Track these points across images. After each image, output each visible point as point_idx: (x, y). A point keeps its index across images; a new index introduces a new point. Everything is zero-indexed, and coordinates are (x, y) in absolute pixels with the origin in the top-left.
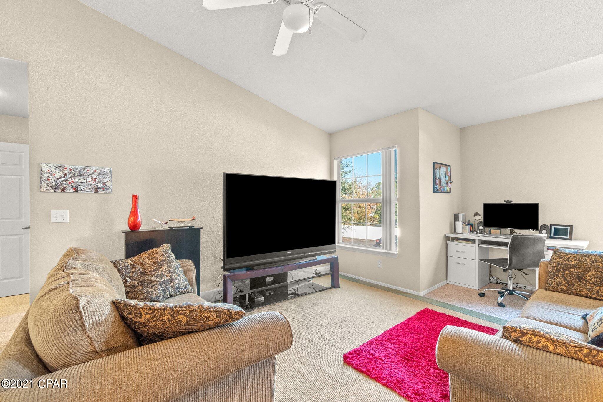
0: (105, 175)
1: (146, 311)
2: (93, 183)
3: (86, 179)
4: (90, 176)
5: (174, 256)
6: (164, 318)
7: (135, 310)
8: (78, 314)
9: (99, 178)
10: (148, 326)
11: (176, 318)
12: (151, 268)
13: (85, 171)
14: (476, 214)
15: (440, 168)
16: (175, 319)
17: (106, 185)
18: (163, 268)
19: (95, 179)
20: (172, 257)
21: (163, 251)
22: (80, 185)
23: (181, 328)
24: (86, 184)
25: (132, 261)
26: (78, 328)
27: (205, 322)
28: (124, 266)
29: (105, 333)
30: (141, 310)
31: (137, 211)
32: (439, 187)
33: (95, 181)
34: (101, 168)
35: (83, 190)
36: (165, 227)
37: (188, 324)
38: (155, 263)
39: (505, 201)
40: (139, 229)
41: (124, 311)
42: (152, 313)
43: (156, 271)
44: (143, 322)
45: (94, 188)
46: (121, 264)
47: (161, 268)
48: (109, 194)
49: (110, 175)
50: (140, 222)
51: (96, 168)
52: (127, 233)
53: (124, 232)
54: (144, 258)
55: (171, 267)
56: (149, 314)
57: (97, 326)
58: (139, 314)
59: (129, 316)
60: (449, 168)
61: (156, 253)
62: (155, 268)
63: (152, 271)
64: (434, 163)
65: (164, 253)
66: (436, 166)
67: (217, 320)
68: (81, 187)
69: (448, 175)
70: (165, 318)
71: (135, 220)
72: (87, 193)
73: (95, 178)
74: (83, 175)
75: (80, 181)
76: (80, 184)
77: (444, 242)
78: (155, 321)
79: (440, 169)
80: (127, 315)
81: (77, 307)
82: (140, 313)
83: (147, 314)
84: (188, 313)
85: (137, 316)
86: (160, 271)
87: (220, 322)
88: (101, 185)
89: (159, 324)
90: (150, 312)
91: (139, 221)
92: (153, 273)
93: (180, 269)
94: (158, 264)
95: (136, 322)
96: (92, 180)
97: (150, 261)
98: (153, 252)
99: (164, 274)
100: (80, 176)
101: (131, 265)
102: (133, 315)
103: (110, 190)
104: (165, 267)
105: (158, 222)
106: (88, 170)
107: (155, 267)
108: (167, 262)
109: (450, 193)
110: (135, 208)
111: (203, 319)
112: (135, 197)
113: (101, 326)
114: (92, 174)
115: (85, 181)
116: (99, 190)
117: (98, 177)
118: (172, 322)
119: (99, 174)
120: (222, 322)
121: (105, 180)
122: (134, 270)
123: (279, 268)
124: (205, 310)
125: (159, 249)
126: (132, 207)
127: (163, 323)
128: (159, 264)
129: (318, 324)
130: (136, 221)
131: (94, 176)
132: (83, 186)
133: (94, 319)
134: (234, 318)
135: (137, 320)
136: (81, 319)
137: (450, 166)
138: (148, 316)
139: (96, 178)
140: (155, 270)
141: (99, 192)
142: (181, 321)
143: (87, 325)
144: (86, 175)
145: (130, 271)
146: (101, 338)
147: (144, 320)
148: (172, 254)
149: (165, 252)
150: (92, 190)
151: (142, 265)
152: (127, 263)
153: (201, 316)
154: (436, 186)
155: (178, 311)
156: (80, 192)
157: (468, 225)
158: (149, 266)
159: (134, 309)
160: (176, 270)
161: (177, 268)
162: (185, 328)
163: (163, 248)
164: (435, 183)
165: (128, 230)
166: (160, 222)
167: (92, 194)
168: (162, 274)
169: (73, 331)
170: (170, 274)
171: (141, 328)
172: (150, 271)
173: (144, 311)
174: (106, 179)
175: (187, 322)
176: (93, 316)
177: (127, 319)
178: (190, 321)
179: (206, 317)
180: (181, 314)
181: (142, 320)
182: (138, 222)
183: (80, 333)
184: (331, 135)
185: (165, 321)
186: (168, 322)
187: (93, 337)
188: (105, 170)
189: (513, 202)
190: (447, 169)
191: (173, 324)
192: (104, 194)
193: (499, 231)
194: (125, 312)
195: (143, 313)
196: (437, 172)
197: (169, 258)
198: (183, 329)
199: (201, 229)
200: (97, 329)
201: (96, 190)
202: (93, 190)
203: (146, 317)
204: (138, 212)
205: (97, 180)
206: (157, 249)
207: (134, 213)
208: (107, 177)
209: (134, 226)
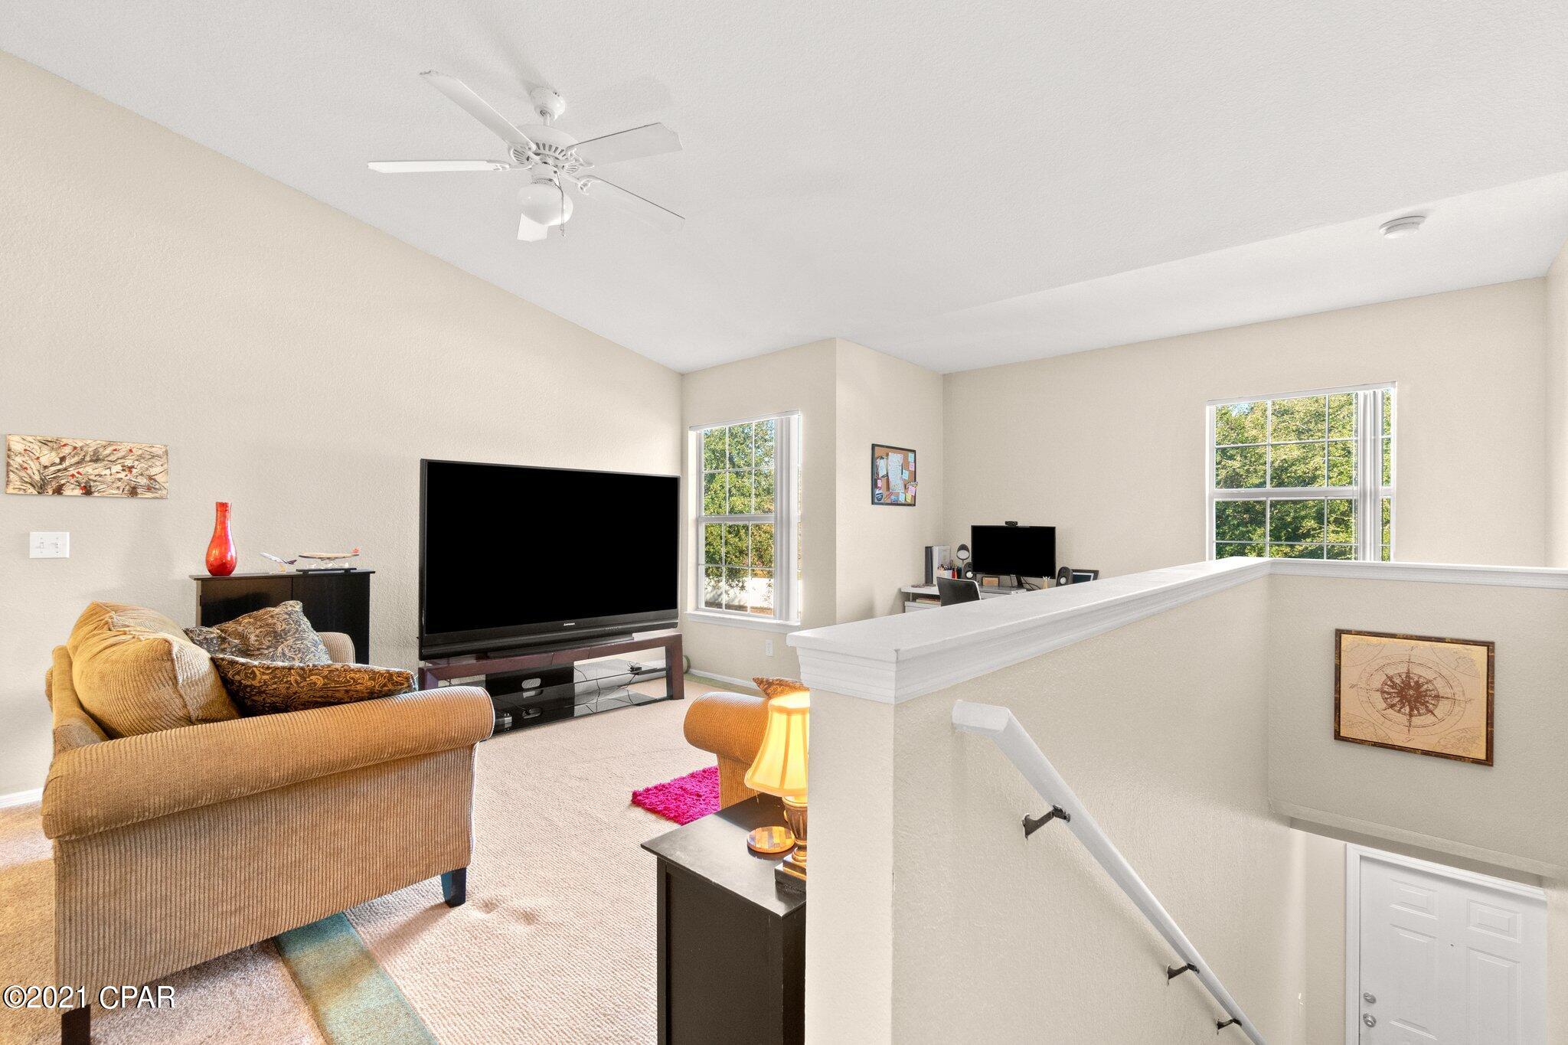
0: (153, 460)
1: (262, 670)
2: (127, 475)
3: (110, 468)
4: (120, 461)
5: (309, 624)
6: (289, 679)
7: (245, 669)
8: (170, 663)
9: (140, 466)
10: (264, 692)
11: (308, 679)
12: (261, 643)
13: (108, 451)
14: (963, 547)
15: (887, 455)
16: (306, 681)
17: (156, 481)
18: (286, 643)
19: (131, 468)
20: (305, 624)
21: (286, 613)
22: (95, 481)
23: (315, 695)
24: (109, 479)
25: (222, 631)
26: (167, 682)
27: (351, 685)
28: (205, 638)
29: (203, 696)
30: (255, 669)
31: (226, 536)
32: (885, 493)
33: (131, 472)
34: (144, 445)
35: (104, 492)
36: (291, 570)
37: (325, 688)
38: (268, 634)
39: (1006, 523)
40: (232, 571)
41: (229, 672)
42: (271, 673)
43: (271, 650)
44: (258, 685)
45: (127, 487)
46: (199, 635)
47: (282, 643)
48: (161, 501)
49: (164, 460)
50: (234, 558)
51: (132, 445)
52: (203, 581)
53: (198, 579)
54: (246, 625)
55: (302, 643)
56: (268, 674)
57: (192, 683)
58: (251, 673)
59: (237, 678)
60: (911, 456)
61: (272, 616)
62: (268, 644)
63: (263, 649)
64: (874, 446)
65: (288, 617)
66: (877, 451)
67: (369, 684)
68: (98, 484)
69: (908, 470)
70: (292, 679)
71: (223, 555)
72: (113, 497)
73: (129, 465)
74: (103, 460)
75: (97, 472)
76: (95, 479)
77: (900, 604)
78: (275, 683)
79: (887, 459)
80: (233, 676)
81: (170, 652)
82: (253, 672)
83: (264, 674)
84: (327, 673)
85: (250, 678)
86: (280, 649)
87: (375, 686)
88: (143, 481)
89: (282, 687)
90: (268, 672)
91: (232, 557)
92: (266, 652)
93: (321, 647)
94: (275, 637)
95: (246, 686)
96: (123, 470)
97: (258, 631)
98: (264, 614)
99: (289, 654)
100: (97, 460)
101: (220, 637)
102: (242, 675)
103: (164, 492)
104: (290, 642)
105: (274, 558)
106: (115, 450)
107: (269, 641)
108: (295, 633)
109: (914, 505)
110: (222, 529)
111: (349, 682)
112: (223, 508)
113: (197, 685)
114: (123, 457)
115: (108, 472)
116: (139, 491)
117: (136, 463)
118: (302, 684)
119: (140, 458)
120: (377, 686)
121: (153, 471)
122: (226, 645)
123: (545, 655)
124: (353, 670)
125: (277, 610)
126: (216, 528)
127: (288, 686)
128: (277, 637)
129: (610, 756)
130: (225, 557)
131: (129, 463)
132: (103, 483)
133: (189, 674)
134: (397, 682)
135: (249, 683)
136: (174, 669)
137: (914, 451)
138: (265, 677)
139: (133, 467)
140: (269, 647)
141: (139, 496)
142: (315, 684)
143: (181, 681)
144: (110, 459)
145: (217, 648)
146: (197, 701)
147: (260, 682)
148: (306, 619)
149: (289, 615)
150: (123, 491)
151: (243, 638)
152: (212, 633)
153: (346, 677)
154: (877, 492)
155: (310, 671)
156: (96, 494)
157: (948, 569)
158: (256, 641)
159: (243, 667)
160: (312, 649)
161: (315, 645)
162: (321, 693)
163: (287, 608)
164: (874, 485)
165: (207, 574)
166: (279, 560)
167: (124, 500)
168: (284, 654)
169: (160, 686)
170: (300, 655)
171: (255, 695)
172: (258, 649)
173: (259, 671)
174: (154, 469)
175: (324, 684)
176: (188, 669)
177: (232, 682)
178: (329, 684)
179: (352, 678)
180: (316, 674)
181: (256, 683)
182: (229, 558)
183: (169, 689)
184: (683, 377)
185: (291, 684)
186: (295, 685)
187: (187, 699)
188: (153, 450)
189: (1019, 525)
190: (906, 459)
191: (303, 687)
192: (150, 501)
193: (997, 579)
194: (231, 672)
195: (257, 673)
196: (881, 463)
197: (299, 626)
198: (318, 697)
199: (371, 575)
200: (193, 688)
201: (133, 492)
202: (125, 492)
203: (261, 678)
204: (230, 537)
205: (134, 471)
206: (272, 609)
207: (220, 539)
208: (157, 463)
209: (221, 569)
